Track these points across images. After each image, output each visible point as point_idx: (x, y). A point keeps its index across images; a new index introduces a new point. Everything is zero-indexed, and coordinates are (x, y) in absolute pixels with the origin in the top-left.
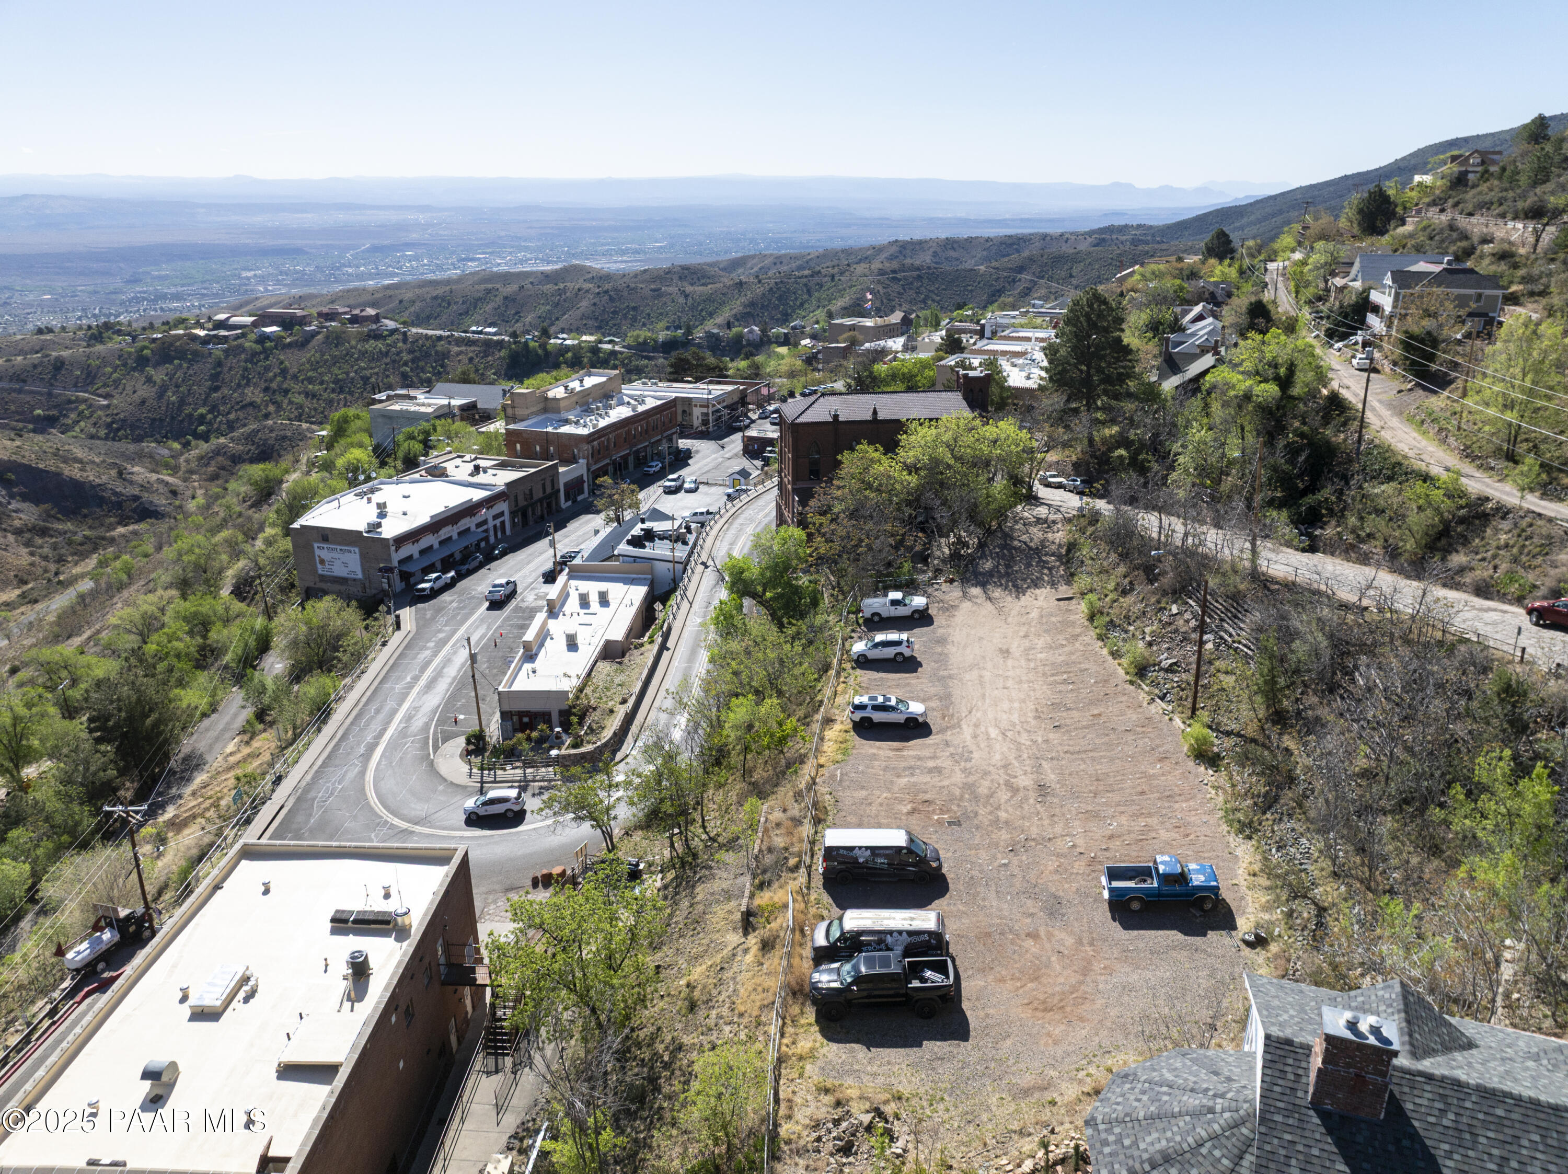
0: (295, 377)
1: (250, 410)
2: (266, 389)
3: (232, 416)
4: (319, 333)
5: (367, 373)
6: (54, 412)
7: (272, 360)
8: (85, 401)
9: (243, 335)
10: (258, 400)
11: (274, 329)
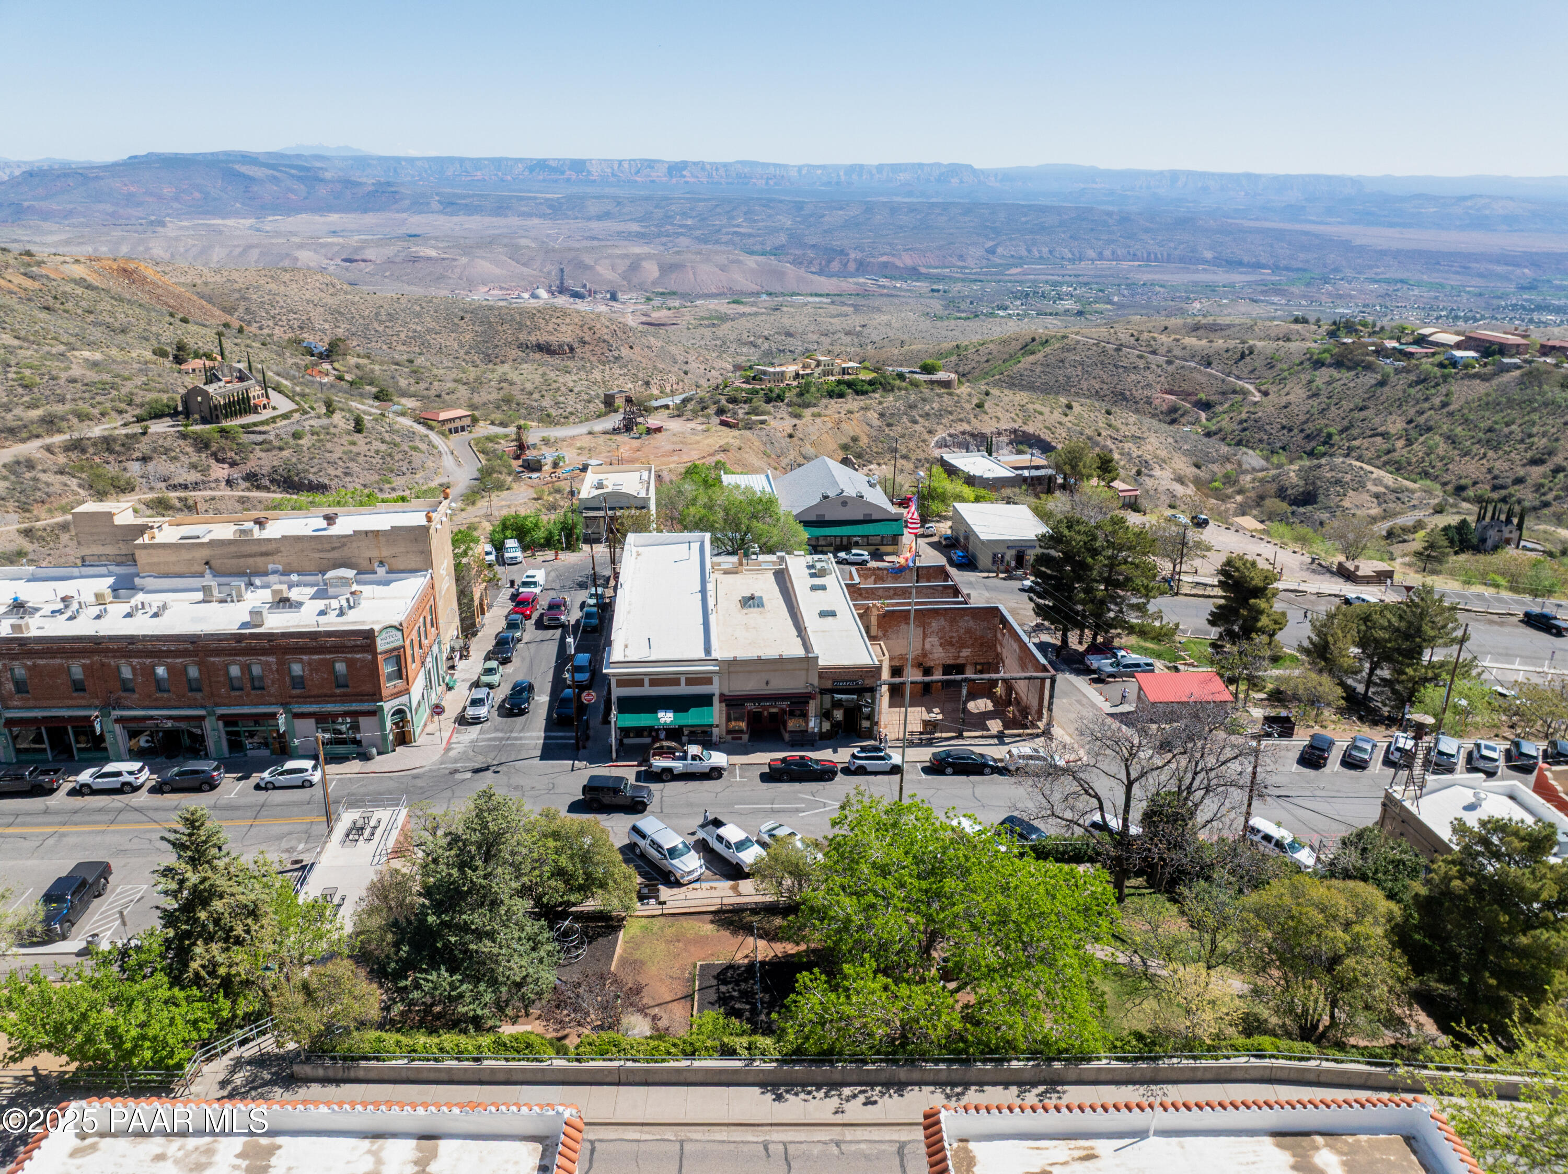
0: (1451, 414)
1: (1379, 439)
2: (1410, 422)
3: (1356, 443)
4: (1518, 367)
5: (1535, 430)
6: (1214, 398)
7: (1443, 389)
8: (1245, 393)
9: (1434, 354)
10: (1393, 431)
11: (1471, 354)
